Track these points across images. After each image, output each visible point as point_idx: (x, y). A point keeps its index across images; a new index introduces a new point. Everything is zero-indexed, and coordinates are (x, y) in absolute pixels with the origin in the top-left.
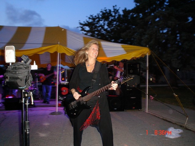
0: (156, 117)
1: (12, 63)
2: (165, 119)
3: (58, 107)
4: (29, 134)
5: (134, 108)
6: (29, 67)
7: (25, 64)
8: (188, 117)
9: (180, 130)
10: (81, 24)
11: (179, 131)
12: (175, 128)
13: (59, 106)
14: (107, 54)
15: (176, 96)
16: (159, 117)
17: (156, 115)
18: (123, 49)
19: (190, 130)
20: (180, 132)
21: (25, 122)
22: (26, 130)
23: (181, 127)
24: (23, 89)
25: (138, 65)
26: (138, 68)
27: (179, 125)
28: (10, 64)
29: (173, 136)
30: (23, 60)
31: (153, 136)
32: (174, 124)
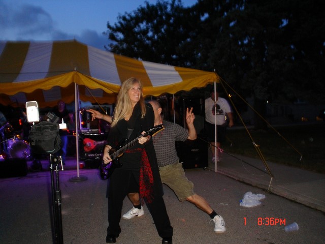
0: (230, 177)
1: (36, 123)
2: (241, 180)
3: (79, 169)
4: (60, 205)
5: (196, 166)
6: (56, 127)
7: (51, 122)
8: (272, 176)
9: (260, 195)
10: (109, 27)
11: (258, 196)
12: (255, 193)
13: (82, 168)
14: (152, 81)
15: (257, 146)
16: (234, 178)
17: (229, 176)
18: (177, 73)
19: (276, 195)
20: (261, 198)
21: (55, 192)
22: (57, 201)
23: (264, 190)
24: (50, 153)
25: (201, 100)
26: (201, 105)
27: (261, 189)
28: (34, 124)
29: (249, 203)
30: (48, 118)
31: (222, 206)
32: (253, 186)
